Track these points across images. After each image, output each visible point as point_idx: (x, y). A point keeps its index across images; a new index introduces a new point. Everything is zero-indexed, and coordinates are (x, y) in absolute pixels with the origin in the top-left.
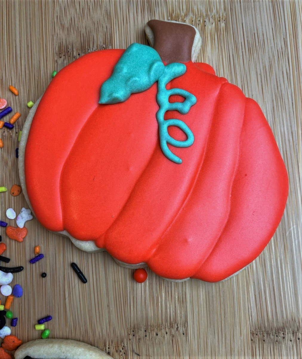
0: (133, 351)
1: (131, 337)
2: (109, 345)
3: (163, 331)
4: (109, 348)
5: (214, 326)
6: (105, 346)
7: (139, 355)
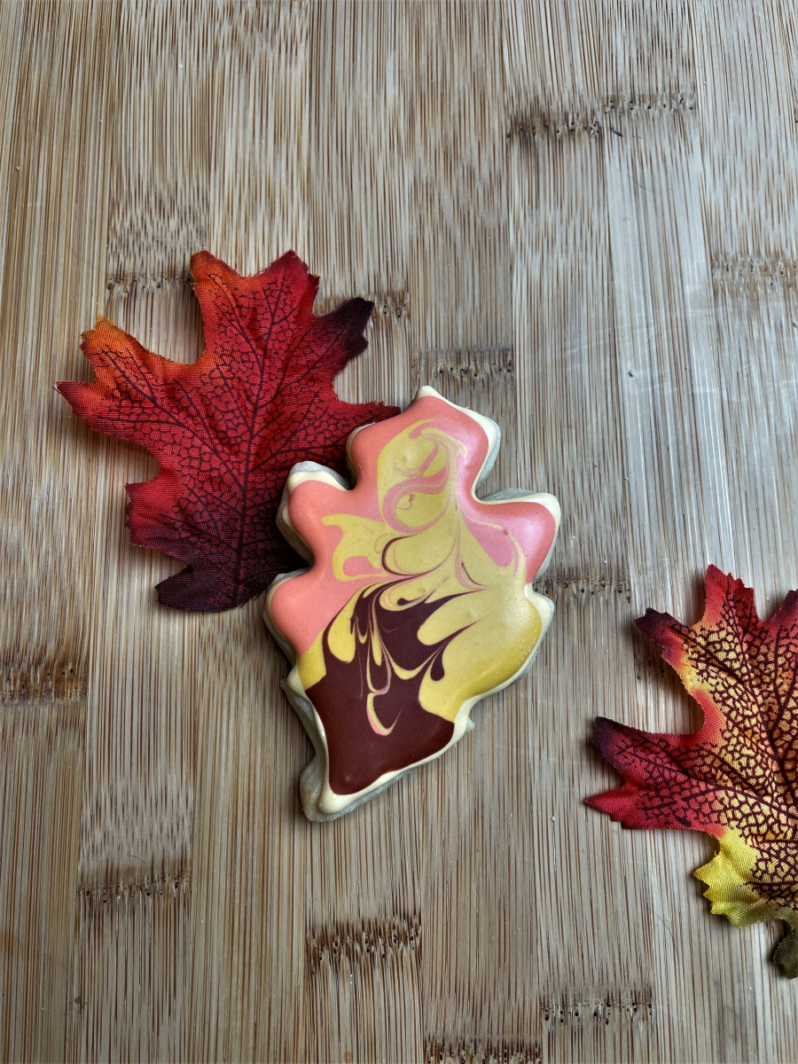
0: (611, 129)
1: (608, 109)
2: (573, 119)
3: (659, 103)
4: (572, 124)
5: (738, 100)
6: (567, 120)
7: (621, 135)
